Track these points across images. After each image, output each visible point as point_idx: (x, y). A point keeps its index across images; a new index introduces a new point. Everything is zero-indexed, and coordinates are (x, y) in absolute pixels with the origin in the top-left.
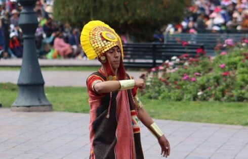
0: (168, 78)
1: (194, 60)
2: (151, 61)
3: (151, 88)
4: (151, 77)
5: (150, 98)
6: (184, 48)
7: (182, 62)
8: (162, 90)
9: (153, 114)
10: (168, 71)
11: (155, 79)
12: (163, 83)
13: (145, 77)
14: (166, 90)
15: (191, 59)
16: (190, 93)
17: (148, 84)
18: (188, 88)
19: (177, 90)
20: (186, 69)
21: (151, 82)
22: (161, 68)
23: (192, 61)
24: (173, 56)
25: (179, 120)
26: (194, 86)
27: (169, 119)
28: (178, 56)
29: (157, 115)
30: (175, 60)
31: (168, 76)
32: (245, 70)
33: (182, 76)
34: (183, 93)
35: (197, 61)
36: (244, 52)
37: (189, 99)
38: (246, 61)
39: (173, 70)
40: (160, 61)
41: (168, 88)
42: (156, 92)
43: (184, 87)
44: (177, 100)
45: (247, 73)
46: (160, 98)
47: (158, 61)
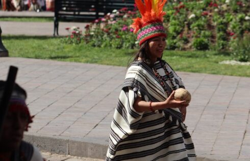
0: (110, 29)
1: (132, 13)
2: (94, 13)
3: (94, 38)
4: (95, 27)
5: (94, 46)
6: (123, 2)
7: (122, 14)
8: (104, 39)
9: (97, 60)
10: (109, 22)
11: (98, 29)
12: (105, 33)
13: (90, 28)
14: (108, 39)
15: (130, 12)
16: (129, 42)
17: (92, 33)
18: (127, 38)
19: (117, 40)
20: (125, 21)
21: (94, 32)
22: (104, 19)
23: (130, 14)
24: (114, 9)
25: (119, 66)
26: (132, 36)
27: (111, 65)
28: (117, 9)
29: (100, 61)
30: (115, 13)
31: (110, 27)
32: (177, 22)
33: (122, 27)
34: (123, 42)
35: (135, 14)
36: (175, 6)
37: (128, 47)
38: (178, 14)
39: (114, 22)
40: (102, 14)
41: (110, 37)
42: (99, 41)
43: (123, 36)
44: (117, 48)
45: (178, 25)
46: (102, 46)
47: (100, 14)
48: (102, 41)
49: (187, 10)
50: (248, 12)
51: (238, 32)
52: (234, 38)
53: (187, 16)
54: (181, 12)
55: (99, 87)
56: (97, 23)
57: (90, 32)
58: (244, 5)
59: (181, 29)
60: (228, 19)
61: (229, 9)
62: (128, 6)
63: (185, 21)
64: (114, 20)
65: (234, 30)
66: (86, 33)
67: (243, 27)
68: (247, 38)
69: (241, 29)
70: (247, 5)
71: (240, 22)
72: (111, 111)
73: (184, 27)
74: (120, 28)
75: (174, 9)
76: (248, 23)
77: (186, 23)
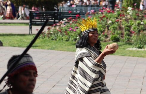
0: (62, 30)
1: (75, 20)
2: (53, 21)
3: (53, 35)
4: (53, 29)
5: (53, 40)
6: (70, 14)
7: (69, 21)
8: (59, 36)
9: (54, 48)
10: (62, 26)
11: (55, 30)
12: (59, 32)
13: (50, 29)
14: (61, 36)
15: (73, 20)
16: (73, 37)
17: (52, 32)
18: (72, 35)
19: (66, 36)
20: (71, 25)
21: (53, 31)
22: (58, 24)
23: (74, 21)
24: (64, 18)
25: (68, 51)
26: (75, 34)
27: (62, 51)
28: (67, 18)
29: (56, 48)
30: (65, 20)
31: (62, 29)
32: (101, 25)
33: (69, 28)
34: (69, 37)
35: (77, 21)
36: (100, 16)
37: (73, 40)
38: (102, 21)
39: (64, 26)
40: (57, 21)
41: (62, 34)
42: (56, 37)
43: (70, 34)
44: (66, 41)
45: (102, 27)
46: (58, 40)
47: (56, 21)
48: (57, 36)
49: (107, 18)
50: (142, 19)
51: (137, 31)
52: (135, 35)
53: (107, 22)
54: (103, 19)
55: (56, 63)
56: (55, 26)
57: (50, 31)
58: (140, 15)
59: (103, 29)
60: (131, 24)
61: (132, 18)
62: (72, 17)
63: (106, 25)
64: (65, 24)
65: (135, 30)
66: (48, 32)
67: (140, 28)
68: (142, 35)
69: (138, 30)
70: (142, 16)
71: (138, 25)
72: (63, 78)
73: (105, 28)
74: (68, 29)
75: (99, 18)
76: (142, 26)
77: (106, 26)
